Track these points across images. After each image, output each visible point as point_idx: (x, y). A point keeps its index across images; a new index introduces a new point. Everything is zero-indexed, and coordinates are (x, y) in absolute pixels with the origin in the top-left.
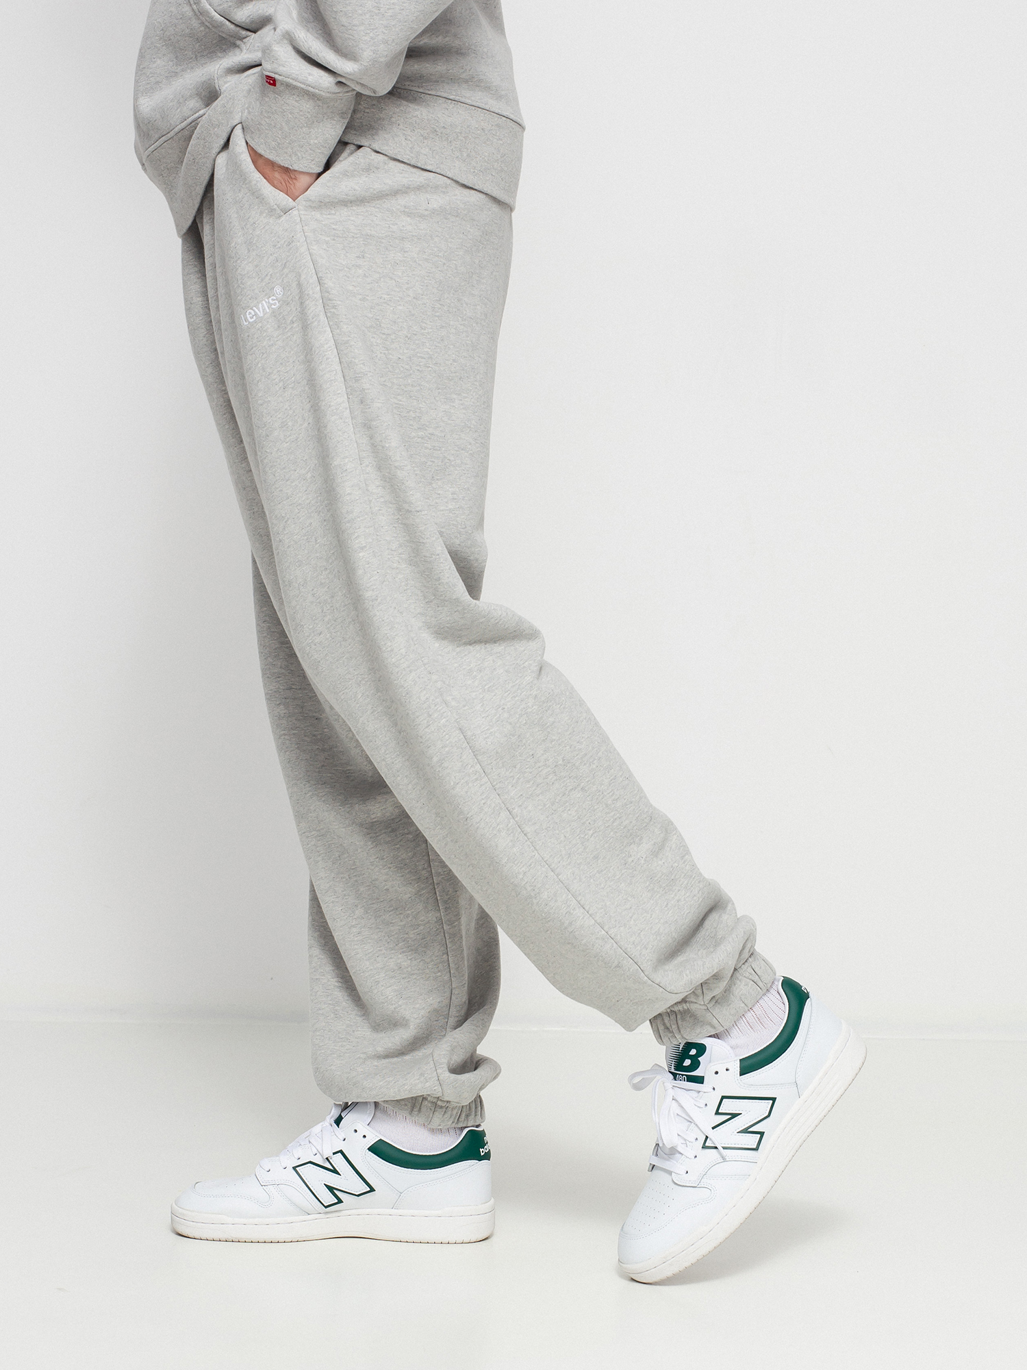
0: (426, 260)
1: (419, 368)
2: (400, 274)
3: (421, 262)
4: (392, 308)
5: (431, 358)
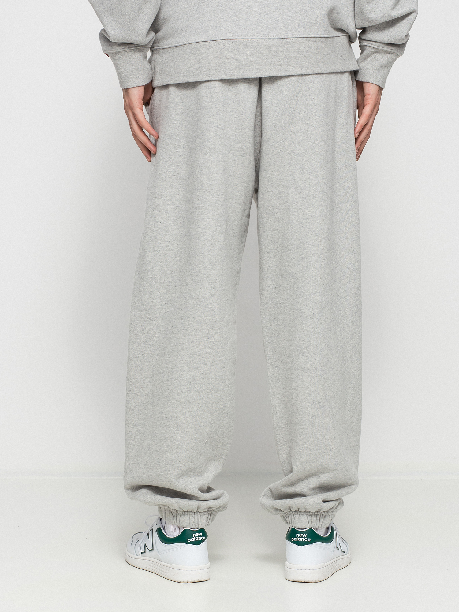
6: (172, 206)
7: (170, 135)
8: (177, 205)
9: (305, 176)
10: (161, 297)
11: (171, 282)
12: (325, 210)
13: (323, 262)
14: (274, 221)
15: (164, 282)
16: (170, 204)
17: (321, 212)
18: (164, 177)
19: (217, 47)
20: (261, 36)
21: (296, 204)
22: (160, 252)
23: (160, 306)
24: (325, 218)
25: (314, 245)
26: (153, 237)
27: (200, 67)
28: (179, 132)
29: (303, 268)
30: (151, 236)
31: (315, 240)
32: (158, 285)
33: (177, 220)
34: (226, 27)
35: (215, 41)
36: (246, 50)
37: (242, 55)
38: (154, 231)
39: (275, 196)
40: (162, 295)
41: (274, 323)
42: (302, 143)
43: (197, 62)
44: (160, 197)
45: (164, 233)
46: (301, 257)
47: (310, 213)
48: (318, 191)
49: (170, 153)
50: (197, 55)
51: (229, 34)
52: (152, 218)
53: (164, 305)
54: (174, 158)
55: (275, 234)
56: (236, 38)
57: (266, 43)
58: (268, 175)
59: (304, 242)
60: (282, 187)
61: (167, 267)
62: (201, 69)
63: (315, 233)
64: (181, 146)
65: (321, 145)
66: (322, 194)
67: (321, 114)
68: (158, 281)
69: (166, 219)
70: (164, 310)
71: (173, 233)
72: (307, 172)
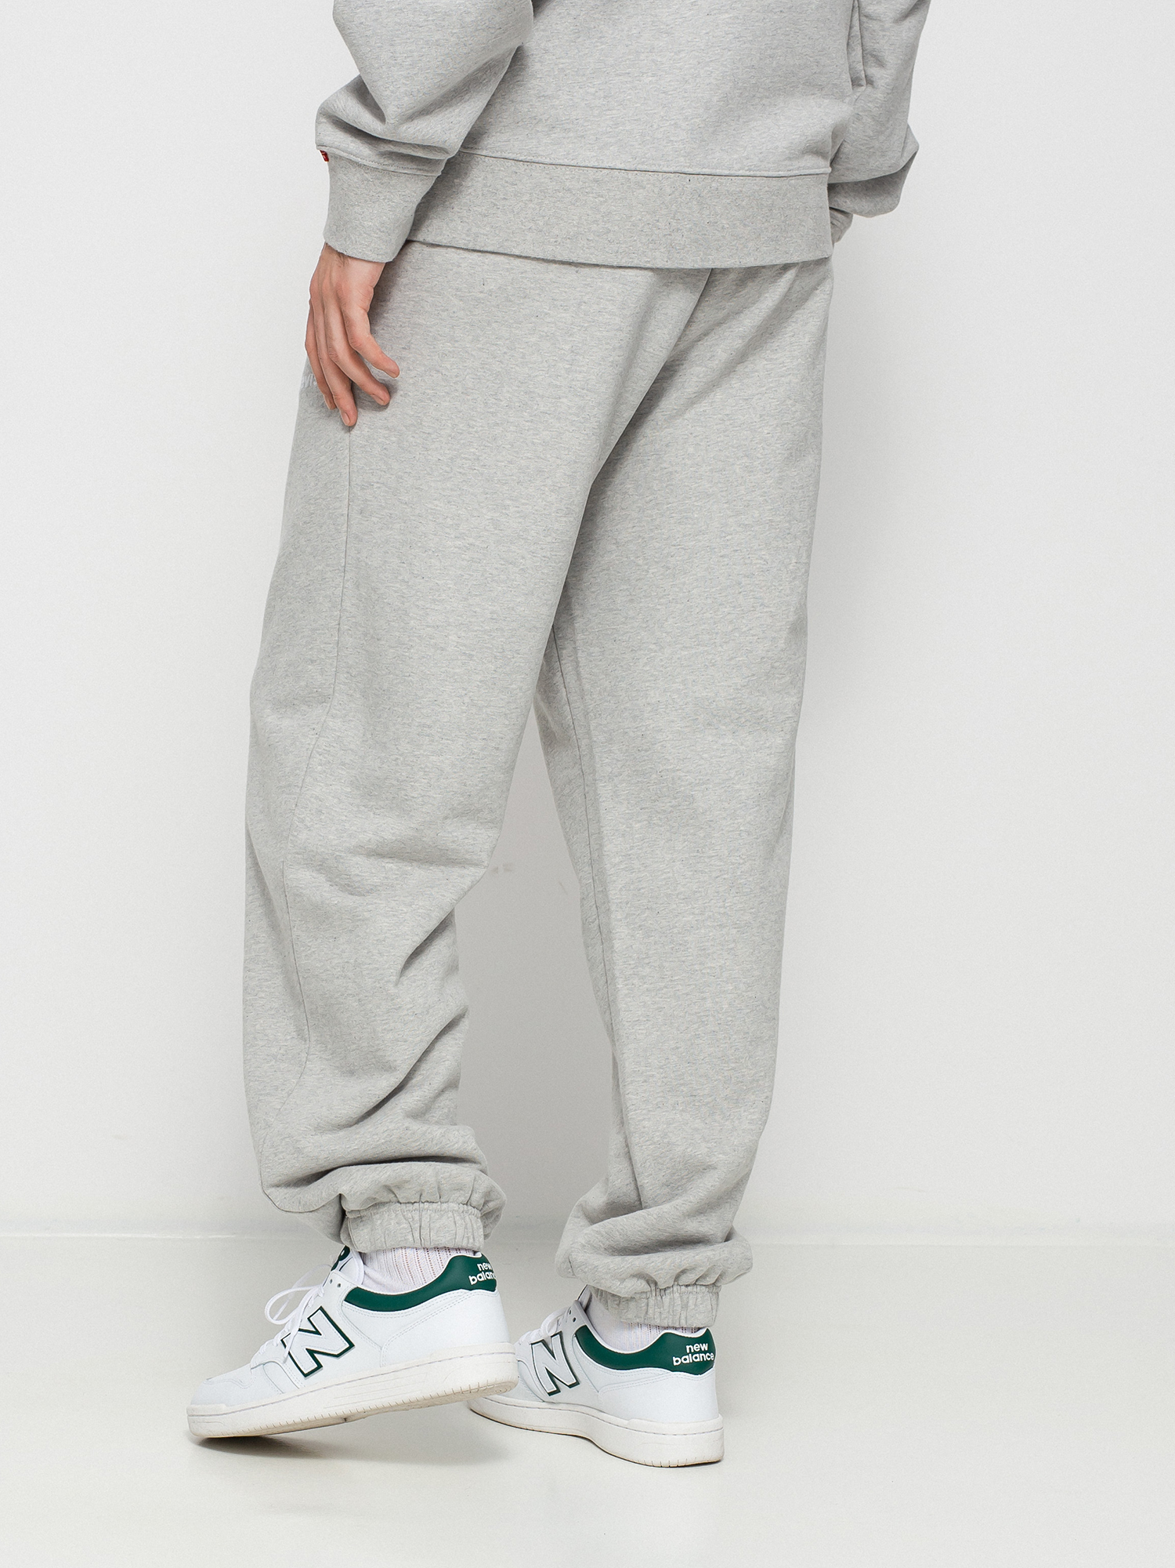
0: (480, 349)
1: (461, 470)
2: (449, 366)
3: (473, 353)
4: (435, 405)
5: (478, 459)
6: (458, 543)
7: (480, 370)
8: (471, 540)
9: (754, 475)
10: (397, 759)
11: (429, 727)
12: (794, 561)
13: (779, 679)
14: (662, 575)
15: (409, 725)
16: (453, 536)
17: (783, 563)
18: (448, 469)
19: (656, 190)
20: (747, 168)
21: (727, 538)
22: (412, 651)
23: (395, 783)
24: (794, 578)
25: (766, 638)
26: (400, 612)
27: (609, 231)
28: (503, 366)
29: (737, 689)
30: (396, 608)
31: (768, 625)
32: (398, 729)
33: (467, 577)
34: (676, 142)
35: (650, 173)
36: (716, 200)
37: (708, 212)
38: (403, 597)
39: (673, 515)
40: (401, 755)
41: (639, 822)
42: (754, 400)
43: (602, 216)
44: (430, 517)
45: (427, 606)
46: (733, 662)
47: (761, 561)
48: (781, 514)
49: (472, 413)
50: (602, 199)
51: (682, 159)
52: (405, 565)
53: (402, 781)
54: (481, 428)
55: (659, 607)
56: (698, 170)
57: (756, 187)
58: (663, 466)
59: (745, 629)
60: (696, 496)
61: (422, 689)
62: (611, 236)
63: (768, 610)
64: (501, 401)
65: (797, 411)
66: (789, 522)
67: (806, 340)
68: (399, 719)
69: (439, 571)
70: (403, 792)
71: (449, 607)
72: (760, 467)
